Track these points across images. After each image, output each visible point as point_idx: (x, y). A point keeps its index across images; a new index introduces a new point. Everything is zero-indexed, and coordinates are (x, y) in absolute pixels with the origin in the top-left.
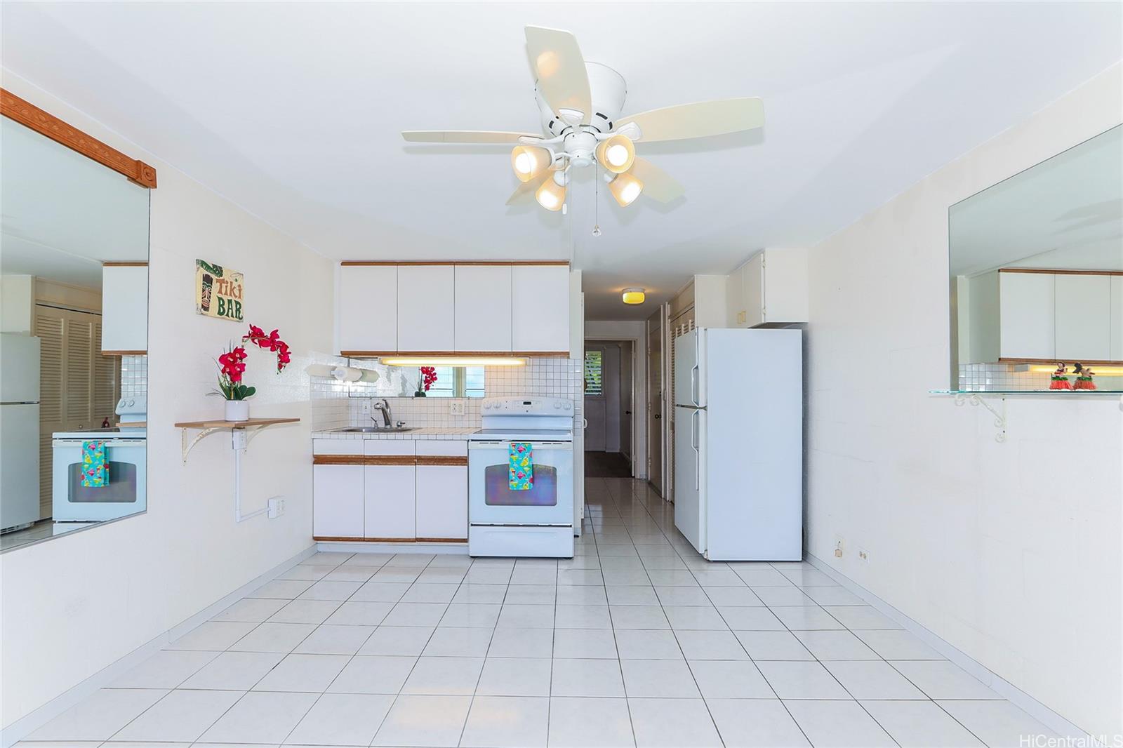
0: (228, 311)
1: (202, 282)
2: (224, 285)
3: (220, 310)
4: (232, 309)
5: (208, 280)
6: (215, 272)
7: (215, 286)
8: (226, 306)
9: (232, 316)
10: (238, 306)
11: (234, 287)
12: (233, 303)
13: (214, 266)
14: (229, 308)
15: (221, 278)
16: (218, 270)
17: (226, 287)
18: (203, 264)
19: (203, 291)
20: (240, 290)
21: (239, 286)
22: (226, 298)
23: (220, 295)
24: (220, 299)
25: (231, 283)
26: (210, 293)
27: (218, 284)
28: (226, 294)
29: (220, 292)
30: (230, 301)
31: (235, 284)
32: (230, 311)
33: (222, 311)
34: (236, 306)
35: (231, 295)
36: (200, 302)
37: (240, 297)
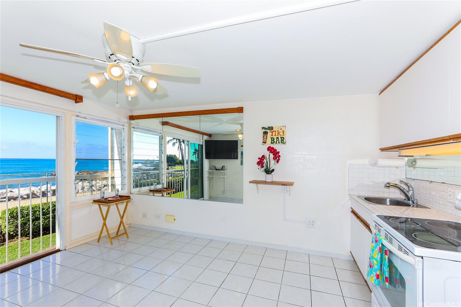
0: (277, 141)
1: (263, 134)
2: (274, 133)
3: (272, 142)
4: (279, 140)
5: (265, 133)
6: (269, 129)
7: (269, 134)
8: (275, 140)
9: (279, 143)
10: (282, 139)
11: (280, 132)
12: (280, 139)
13: (268, 127)
14: (277, 140)
15: (272, 130)
16: (271, 128)
17: (275, 133)
18: (263, 128)
19: (263, 137)
20: (283, 133)
21: (283, 131)
22: (275, 137)
23: (272, 137)
24: (272, 138)
25: (278, 131)
26: (267, 137)
27: (271, 133)
28: (275, 135)
29: (272, 135)
30: (277, 138)
31: (280, 131)
32: (278, 141)
33: (273, 142)
34: (281, 139)
35: (278, 135)
36: (262, 141)
37: (283, 135)
